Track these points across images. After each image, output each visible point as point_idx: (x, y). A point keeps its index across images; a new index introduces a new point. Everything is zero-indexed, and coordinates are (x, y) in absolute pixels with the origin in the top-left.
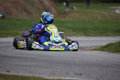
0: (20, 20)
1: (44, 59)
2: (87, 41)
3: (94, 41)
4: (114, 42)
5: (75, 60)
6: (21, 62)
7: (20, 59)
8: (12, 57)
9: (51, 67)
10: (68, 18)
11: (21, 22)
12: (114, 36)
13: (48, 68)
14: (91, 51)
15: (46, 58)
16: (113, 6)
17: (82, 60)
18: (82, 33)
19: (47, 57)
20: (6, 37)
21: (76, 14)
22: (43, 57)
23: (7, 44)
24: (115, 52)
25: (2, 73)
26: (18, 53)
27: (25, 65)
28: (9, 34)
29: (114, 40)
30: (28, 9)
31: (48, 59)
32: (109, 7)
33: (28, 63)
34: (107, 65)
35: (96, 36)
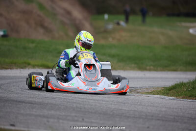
0: (33, 42)
1: (71, 106)
2: (142, 78)
3: (154, 78)
4: (185, 81)
5: (122, 110)
6: (34, 110)
7: (32, 105)
8: (20, 102)
9: (83, 119)
10: (110, 39)
11: (34, 45)
12: (186, 70)
13: (77, 121)
14: (147, 95)
15: (75, 105)
17: (133, 109)
18: (133, 65)
19: (75, 103)
20: (11, 69)
21: (124, 34)
22: (70, 102)
23: (12, 80)
24: (187, 98)
25: (2, 127)
26: (29, 96)
27: (40, 116)
28: (15, 64)
29: (185, 78)
30: (46, 24)
31: (78, 105)
32: (179, 24)
33: (46, 112)
34: (174, 118)
35: (156, 70)
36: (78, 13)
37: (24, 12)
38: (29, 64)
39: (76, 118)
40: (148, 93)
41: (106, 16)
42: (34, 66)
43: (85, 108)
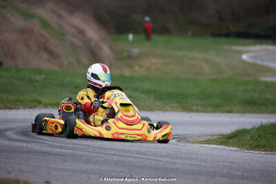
0: (41, 73)
4: (248, 127)
6: (68, 164)
9: (131, 176)
11: (43, 77)
12: (244, 112)
14: (202, 145)
18: (175, 105)
21: (154, 61)
24: (252, 149)
27: (77, 171)
28: (22, 102)
30: (51, 48)
32: (227, 47)
33: (82, 166)
35: (205, 111)
36: (93, 33)
37: (22, 31)
38: (40, 103)
40: (201, 142)
41: (131, 37)
42: (46, 106)
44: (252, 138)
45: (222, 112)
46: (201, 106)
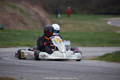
0: (20, 32)
1: (50, 67)
4: (111, 52)
6: (31, 70)
8: (21, 66)
9: (59, 75)
10: (62, 29)
11: (21, 33)
12: (109, 46)
13: (56, 75)
14: (90, 61)
16: (105, 18)
18: (78, 44)
20: (9, 47)
21: (69, 26)
24: (112, 62)
28: (11, 44)
32: (101, 19)
33: (37, 71)
34: (108, 73)
35: (92, 46)
38: (19, 45)
39: (54, 74)
40: (90, 60)
42: (22, 46)
43: (58, 68)
44: (112, 57)
45: (99, 46)
46: (90, 44)
